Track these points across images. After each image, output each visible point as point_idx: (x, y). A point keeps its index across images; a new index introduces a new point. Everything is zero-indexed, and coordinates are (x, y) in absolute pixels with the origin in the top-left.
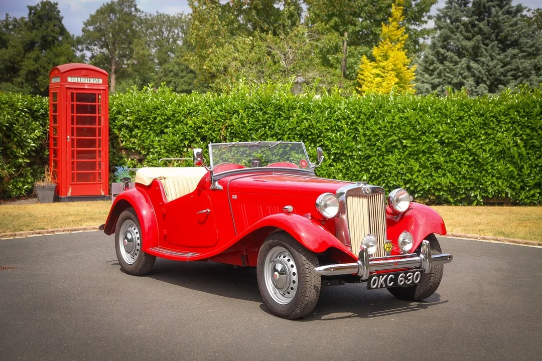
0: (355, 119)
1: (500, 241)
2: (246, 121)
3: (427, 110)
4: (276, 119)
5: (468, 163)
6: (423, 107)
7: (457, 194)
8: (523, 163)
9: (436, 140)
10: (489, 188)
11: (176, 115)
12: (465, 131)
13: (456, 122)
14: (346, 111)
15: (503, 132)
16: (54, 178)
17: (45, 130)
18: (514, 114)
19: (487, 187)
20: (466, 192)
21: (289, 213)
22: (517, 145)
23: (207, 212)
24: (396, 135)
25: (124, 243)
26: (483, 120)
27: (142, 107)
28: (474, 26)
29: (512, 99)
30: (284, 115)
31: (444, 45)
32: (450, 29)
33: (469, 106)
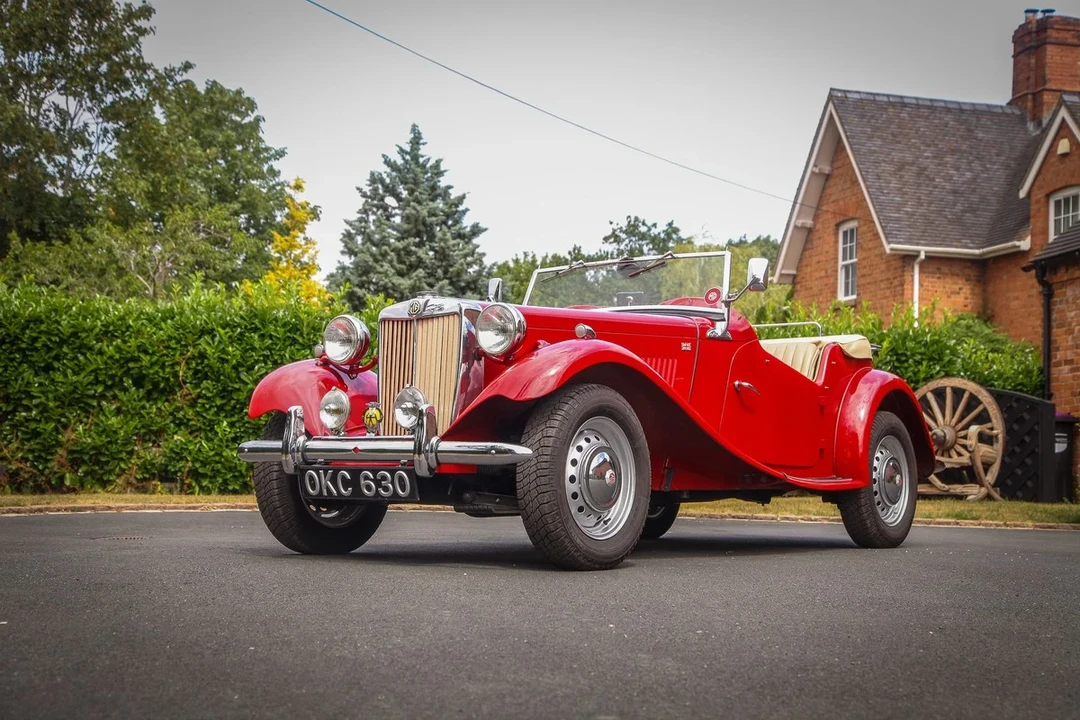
2: (231, 349)
11: (81, 334)
28: (409, 253)
30: (301, 340)
31: (363, 283)
32: (372, 255)
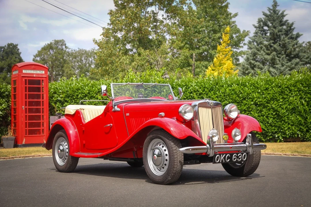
0: (201, 91)
1: (296, 155)
2: (134, 95)
3: (246, 85)
4: (153, 93)
5: (272, 116)
6: (243, 83)
7: (267, 136)
8: (307, 116)
9: (252, 103)
10: (286, 132)
11: (91, 93)
12: (270, 97)
13: (264, 92)
14: (195, 87)
15: (293, 97)
16: (14, 133)
17: (9, 105)
18: (300, 86)
19: (285, 131)
20: (273, 135)
21: (162, 117)
22: (303, 105)
23: (111, 125)
24: (227, 101)
25: (58, 152)
26: (281, 90)
27: (69, 89)
28: (271, 46)
29: (298, 77)
31: (254, 59)
32: (257, 49)
33: (271, 82)
